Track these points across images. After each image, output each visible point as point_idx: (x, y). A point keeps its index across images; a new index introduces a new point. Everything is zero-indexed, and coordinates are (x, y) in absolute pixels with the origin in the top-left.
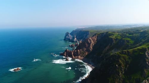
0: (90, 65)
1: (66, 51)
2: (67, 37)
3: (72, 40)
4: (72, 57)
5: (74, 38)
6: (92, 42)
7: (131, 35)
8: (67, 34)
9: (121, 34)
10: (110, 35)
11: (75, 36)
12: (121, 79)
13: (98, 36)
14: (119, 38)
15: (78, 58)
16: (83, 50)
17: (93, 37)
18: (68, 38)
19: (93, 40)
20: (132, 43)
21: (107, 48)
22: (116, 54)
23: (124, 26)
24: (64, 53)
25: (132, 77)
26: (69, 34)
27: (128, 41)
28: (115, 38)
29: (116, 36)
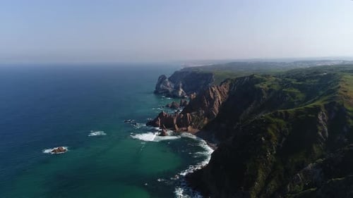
0: (213, 145)
1: (161, 115)
2: (161, 86)
3: (172, 92)
4: (174, 129)
5: (177, 89)
6: (219, 96)
7: (300, 83)
8: (162, 79)
9: (280, 80)
10: (258, 81)
11: (181, 85)
12: (270, 164)
13: (231, 85)
14: (276, 87)
15: (187, 131)
16: (198, 114)
17: (220, 85)
18: (163, 89)
19: (220, 92)
20: (301, 99)
21: (249, 109)
22: (262, 117)
23: (296, 63)
24: (156, 119)
25: (290, 160)
26: (167, 80)
27: (293, 95)
28: (268, 88)
29: (270, 84)
